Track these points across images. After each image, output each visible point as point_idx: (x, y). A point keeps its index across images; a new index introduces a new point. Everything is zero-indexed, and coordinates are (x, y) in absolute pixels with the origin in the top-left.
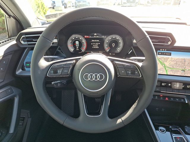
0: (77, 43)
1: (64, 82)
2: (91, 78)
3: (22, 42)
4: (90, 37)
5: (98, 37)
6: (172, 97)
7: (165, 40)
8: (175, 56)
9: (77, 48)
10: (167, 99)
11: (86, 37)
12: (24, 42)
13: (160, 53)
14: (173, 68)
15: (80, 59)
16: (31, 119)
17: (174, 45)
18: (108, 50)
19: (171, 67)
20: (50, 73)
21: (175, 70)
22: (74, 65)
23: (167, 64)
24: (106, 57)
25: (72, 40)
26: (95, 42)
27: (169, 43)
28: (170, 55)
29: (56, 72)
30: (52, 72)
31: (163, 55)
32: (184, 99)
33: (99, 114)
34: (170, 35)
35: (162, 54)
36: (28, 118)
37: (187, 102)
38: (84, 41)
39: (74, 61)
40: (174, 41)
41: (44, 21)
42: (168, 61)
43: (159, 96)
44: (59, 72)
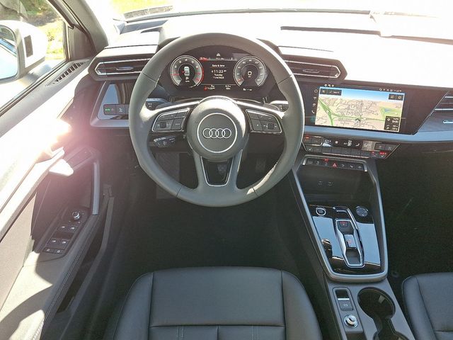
0: (187, 69)
1: (172, 139)
2: (214, 135)
3: (99, 73)
4: (210, 59)
5: (222, 59)
6: (344, 163)
7: (331, 71)
8: (348, 96)
9: (187, 78)
10: (335, 165)
11: (201, 58)
12: (102, 72)
13: (324, 91)
14: (343, 115)
15: (197, 105)
16: (113, 198)
17: (346, 79)
18: (240, 83)
19: (340, 113)
20: (156, 127)
21: (345, 119)
22: (189, 115)
23: (333, 109)
24: (235, 102)
25: (178, 64)
26: (219, 69)
27: (337, 76)
28: (340, 94)
29: (163, 126)
30: (159, 125)
31: (328, 94)
32: (362, 165)
33: (224, 183)
34: (337, 63)
35: (327, 92)
36: (110, 197)
37: (366, 171)
38: (199, 67)
39: (188, 109)
40: (344, 73)
41: (123, 22)
42: (335, 105)
43: (322, 161)
44: (169, 125)
